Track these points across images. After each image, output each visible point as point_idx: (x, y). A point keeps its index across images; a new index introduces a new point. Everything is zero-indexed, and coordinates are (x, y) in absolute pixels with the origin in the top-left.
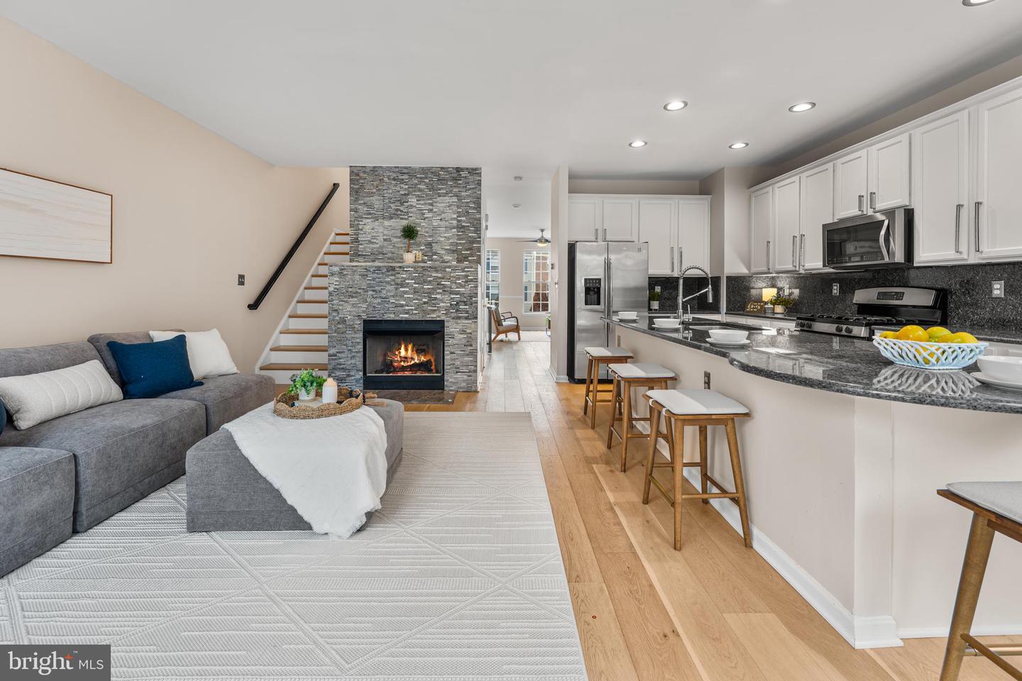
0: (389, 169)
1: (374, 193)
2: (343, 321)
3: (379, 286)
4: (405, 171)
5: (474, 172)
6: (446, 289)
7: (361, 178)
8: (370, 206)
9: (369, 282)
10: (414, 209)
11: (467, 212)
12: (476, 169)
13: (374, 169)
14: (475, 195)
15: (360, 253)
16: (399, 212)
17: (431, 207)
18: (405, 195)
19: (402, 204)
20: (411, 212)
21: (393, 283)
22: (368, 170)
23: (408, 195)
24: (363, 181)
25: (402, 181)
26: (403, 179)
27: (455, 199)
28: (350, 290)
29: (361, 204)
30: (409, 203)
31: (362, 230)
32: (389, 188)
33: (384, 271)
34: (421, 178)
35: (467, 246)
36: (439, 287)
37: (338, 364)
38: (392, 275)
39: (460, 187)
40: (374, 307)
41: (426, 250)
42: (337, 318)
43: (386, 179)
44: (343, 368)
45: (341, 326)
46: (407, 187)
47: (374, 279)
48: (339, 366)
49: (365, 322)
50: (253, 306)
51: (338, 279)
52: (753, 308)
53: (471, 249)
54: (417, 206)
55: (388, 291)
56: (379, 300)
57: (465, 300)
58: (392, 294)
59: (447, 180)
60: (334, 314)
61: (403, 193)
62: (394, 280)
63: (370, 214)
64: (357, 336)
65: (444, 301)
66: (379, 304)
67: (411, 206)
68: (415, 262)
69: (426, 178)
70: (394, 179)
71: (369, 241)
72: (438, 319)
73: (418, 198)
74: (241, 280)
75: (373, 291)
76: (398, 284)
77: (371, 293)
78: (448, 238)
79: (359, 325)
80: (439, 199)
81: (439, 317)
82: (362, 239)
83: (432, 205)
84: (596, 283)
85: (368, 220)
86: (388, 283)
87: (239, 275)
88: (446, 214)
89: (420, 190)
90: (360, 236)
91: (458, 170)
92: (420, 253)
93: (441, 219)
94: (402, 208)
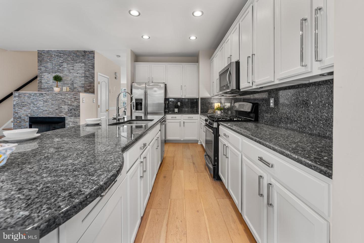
0: (55, 51)
1: (48, 62)
2: (20, 117)
3: (36, 102)
4: (62, 52)
5: (92, 53)
7: (42, 55)
8: (46, 68)
9: (31, 100)
10: (66, 69)
11: (89, 70)
12: (92, 51)
13: (48, 51)
14: (92, 62)
15: (42, 88)
16: (59, 70)
17: (73, 68)
18: (62, 62)
19: (60, 66)
20: (64, 70)
21: (42, 100)
22: (45, 52)
23: (63, 62)
24: (43, 57)
25: (60, 57)
26: (61, 56)
27: (83, 64)
28: (23, 104)
29: (42, 67)
30: (64, 66)
31: (43, 78)
32: (54, 60)
33: (38, 95)
34: (69, 55)
35: (89, 85)
38: (42, 97)
39: (85, 59)
40: (34, 111)
41: (71, 86)
42: (17, 116)
43: (53, 56)
45: (19, 120)
46: (62, 59)
47: (33, 99)
49: (30, 118)
51: (17, 99)
52: (210, 112)
53: (90, 86)
54: (67, 67)
55: (40, 104)
56: (36, 108)
57: (74, 108)
58: (42, 105)
59: (80, 56)
60: (16, 114)
61: (61, 62)
62: (42, 99)
63: (47, 71)
64: (26, 124)
65: (65, 108)
66: (36, 110)
67: (64, 67)
68: (66, 91)
69: (71, 55)
70: (57, 56)
71: (46, 83)
72: (62, 116)
73: (67, 64)
75: (33, 104)
76: (44, 101)
77: (32, 105)
78: (81, 82)
79: (27, 119)
80: (76, 64)
81: (63, 116)
82: (43, 82)
83: (74, 67)
84: (140, 101)
85: (46, 74)
86: (40, 100)
88: (79, 71)
89: (68, 61)
90: (42, 80)
91: (85, 52)
92: (68, 88)
93: (77, 73)
94: (60, 68)
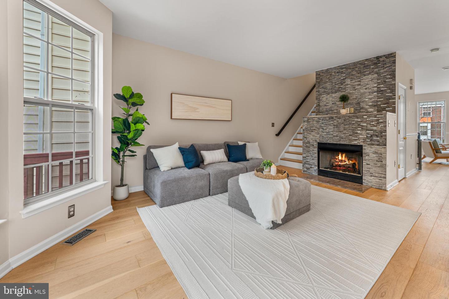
0: (335, 68)
1: (327, 81)
2: (309, 142)
3: (325, 126)
4: (344, 67)
5: (390, 56)
6: (364, 128)
7: (321, 76)
8: (326, 88)
9: (320, 125)
10: (349, 86)
11: (385, 82)
12: (391, 54)
13: (327, 70)
14: (391, 70)
15: (321, 111)
16: (340, 89)
17: (359, 83)
18: (344, 79)
19: (342, 84)
20: (347, 88)
21: (332, 125)
22: (324, 71)
23: (345, 79)
24: (322, 77)
25: (342, 73)
26: (342, 72)
27: (376, 75)
28: (312, 128)
29: (321, 88)
30: (346, 83)
31: (321, 100)
32: (335, 78)
33: (328, 118)
34: (353, 68)
35: (384, 102)
36: (359, 126)
37: (307, 161)
38: (332, 121)
39: (379, 68)
40: (323, 137)
41: (356, 106)
42: (306, 141)
43: (333, 74)
44: (309, 164)
45: (308, 145)
46: (345, 75)
47: (323, 123)
48: (307, 163)
49: (319, 143)
50: (278, 135)
51: (307, 124)
53: (387, 103)
54: (351, 84)
55: (330, 129)
56: (325, 133)
58: (332, 130)
59: (370, 66)
60: (305, 139)
61: (342, 78)
62: (332, 124)
63: (325, 92)
64: (315, 149)
65: (362, 135)
66: (325, 135)
67: (348, 84)
68: (350, 113)
69: (357, 67)
70: (338, 73)
71: (325, 105)
72: (358, 144)
73: (351, 80)
74: (273, 125)
75: (322, 129)
76: (334, 125)
77: (321, 130)
78: (371, 99)
79: (316, 145)
80: (364, 77)
81: (359, 143)
82: (322, 104)
83: (360, 82)
85: (324, 95)
86: (330, 125)
87: (272, 123)
88: (369, 85)
89: (352, 75)
90: (320, 103)
91: (378, 58)
92: (353, 109)
93: (366, 89)
94: (342, 86)
